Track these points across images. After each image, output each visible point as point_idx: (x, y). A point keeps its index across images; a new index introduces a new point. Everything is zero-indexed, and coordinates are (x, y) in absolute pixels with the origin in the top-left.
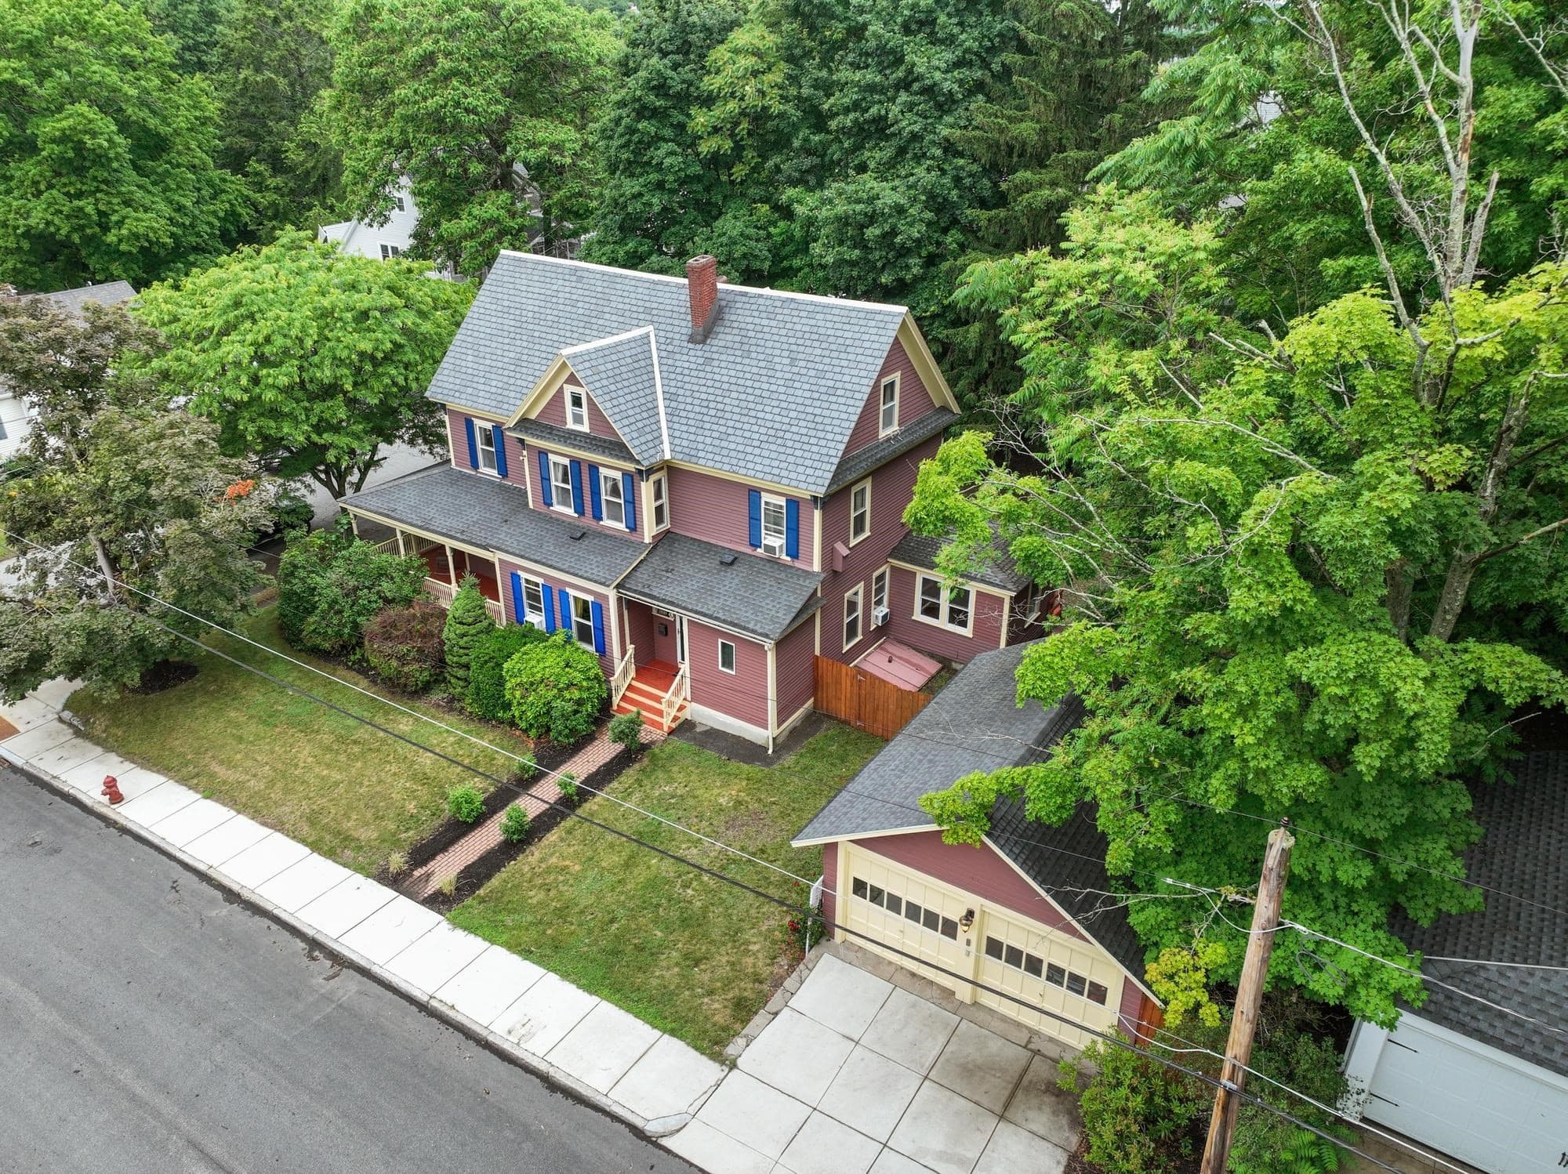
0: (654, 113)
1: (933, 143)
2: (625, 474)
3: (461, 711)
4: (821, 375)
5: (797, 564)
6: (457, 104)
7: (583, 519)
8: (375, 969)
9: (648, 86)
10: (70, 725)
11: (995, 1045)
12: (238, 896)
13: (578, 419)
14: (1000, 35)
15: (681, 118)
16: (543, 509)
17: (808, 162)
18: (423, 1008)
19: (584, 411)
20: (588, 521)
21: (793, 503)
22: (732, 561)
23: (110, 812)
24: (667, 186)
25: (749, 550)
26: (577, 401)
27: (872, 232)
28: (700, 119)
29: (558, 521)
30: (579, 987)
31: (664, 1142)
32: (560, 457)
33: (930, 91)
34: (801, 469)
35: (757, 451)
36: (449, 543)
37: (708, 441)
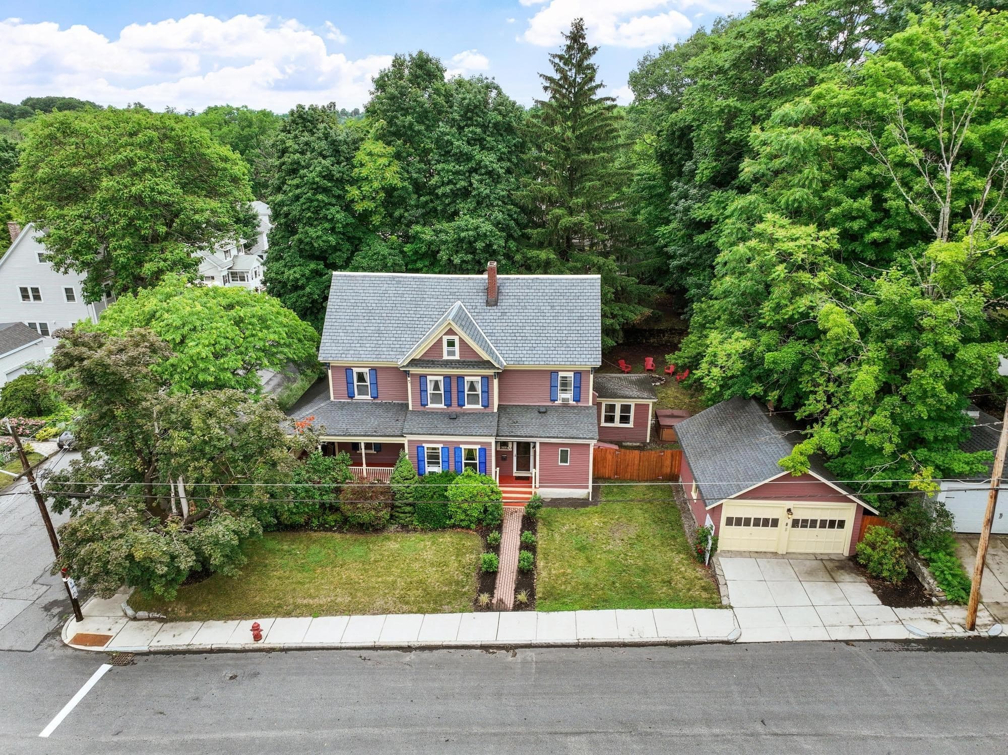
0: (326, 190)
1: (495, 198)
2: (483, 377)
3: (415, 530)
4: (571, 311)
5: (580, 404)
6: (153, 190)
7: (450, 408)
8: (534, 642)
9: (320, 174)
10: (149, 619)
11: (808, 563)
12: (409, 647)
13: (451, 353)
14: (515, 145)
15: (341, 192)
16: (422, 409)
17: (420, 211)
18: (576, 646)
19: (457, 348)
20: (455, 408)
21: (578, 374)
22: (543, 412)
23: (260, 644)
24: (337, 230)
25: (550, 404)
26: (451, 344)
27: (479, 245)
28: (353, 192)
29: (434, 413)
30: (637, 609)
31: (738, 641)
32: (435, 376)
33: (490, 173)
34: (583, 356)
35: (555, 352)
36: (362, 440)
37: (525, 352)
